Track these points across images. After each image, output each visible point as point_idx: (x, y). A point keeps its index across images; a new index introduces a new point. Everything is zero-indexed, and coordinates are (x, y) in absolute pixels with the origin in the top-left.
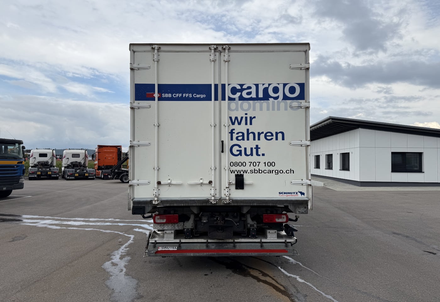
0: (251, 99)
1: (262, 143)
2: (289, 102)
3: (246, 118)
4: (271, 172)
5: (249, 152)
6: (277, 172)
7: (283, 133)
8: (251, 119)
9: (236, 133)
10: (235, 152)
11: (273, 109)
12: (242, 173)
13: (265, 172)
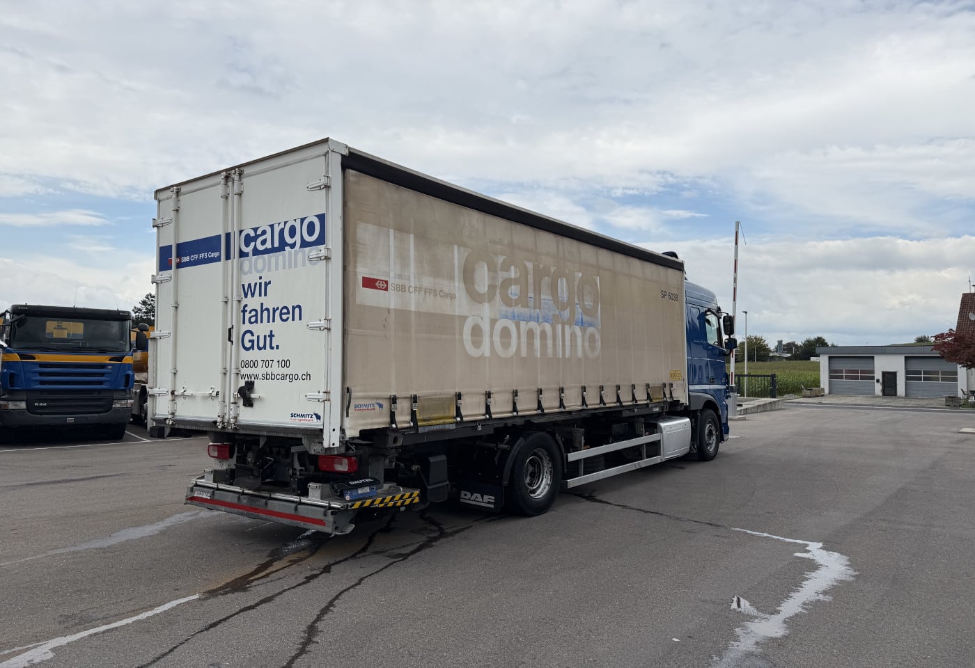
0: (267, 251)
1: (277, 326)
2: (307, 249)
3: (260, 284)
4: (284, 377)
5: (261, 345)
6: (293, 378)
7: (299, 307)
8: (266, 284)
9: (248, 312)
10: (248, 345)
11: (290, 267)
12: (253, 379)
13: (278, 377)
